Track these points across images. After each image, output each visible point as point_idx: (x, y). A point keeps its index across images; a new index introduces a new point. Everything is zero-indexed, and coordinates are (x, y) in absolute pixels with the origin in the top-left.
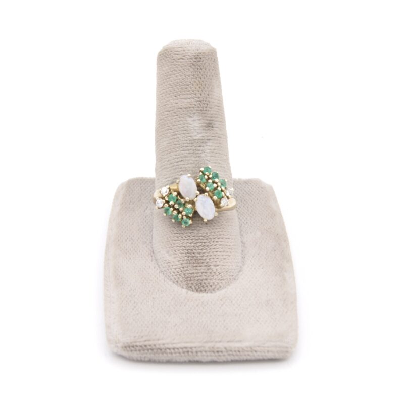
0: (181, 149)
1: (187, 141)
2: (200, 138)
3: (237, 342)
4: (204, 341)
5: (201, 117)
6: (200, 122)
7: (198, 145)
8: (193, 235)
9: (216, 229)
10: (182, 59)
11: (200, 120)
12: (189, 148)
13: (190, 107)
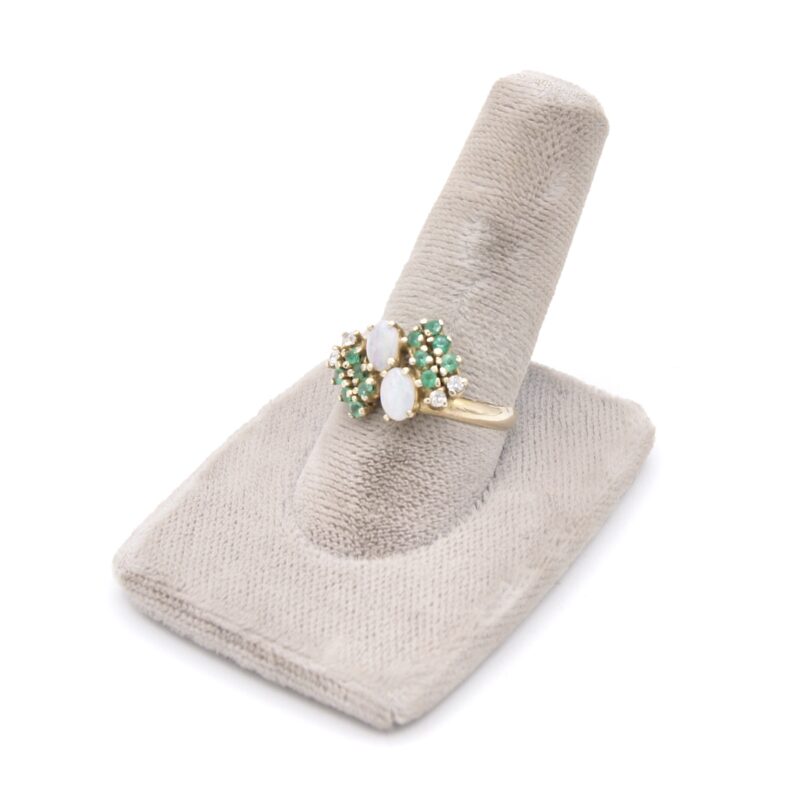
0: (426, 275)
1: (441, 262)
2: (467, 266)
3: (301, 654)
4: (247, 626)
5: (488, 228)
6: (483, 236)
7: (456, 278)
8: (363, 438)
9: (412, 445)
10: (512, 107)
11: (483, 232)
12: (439, 278)
13: (477, 202)
